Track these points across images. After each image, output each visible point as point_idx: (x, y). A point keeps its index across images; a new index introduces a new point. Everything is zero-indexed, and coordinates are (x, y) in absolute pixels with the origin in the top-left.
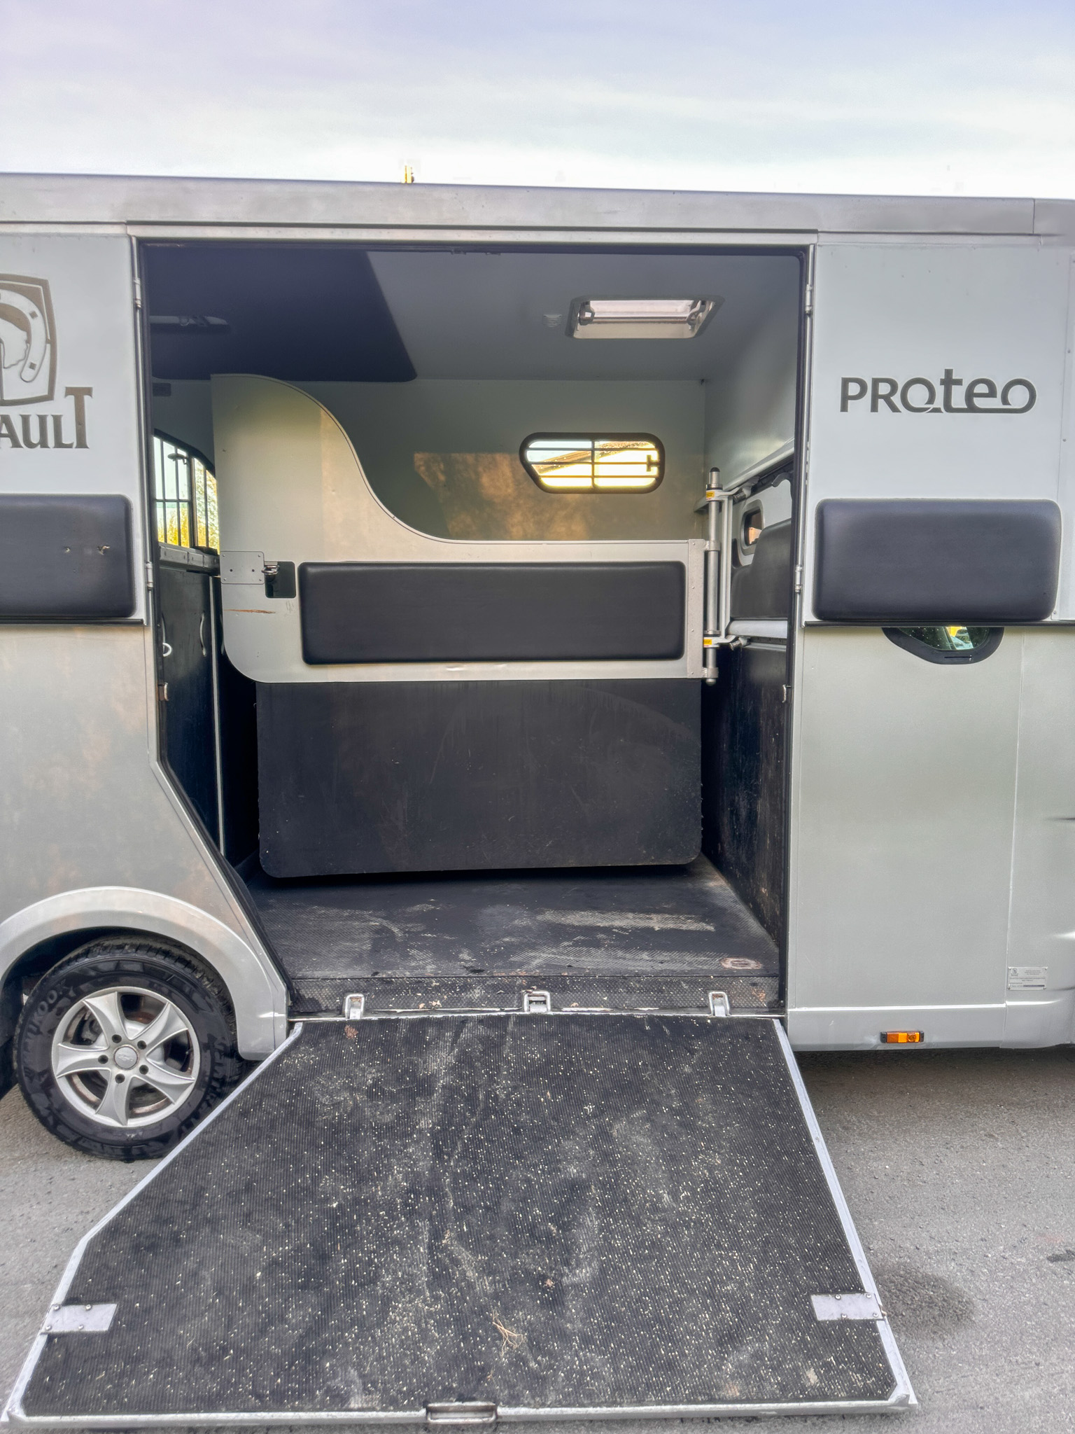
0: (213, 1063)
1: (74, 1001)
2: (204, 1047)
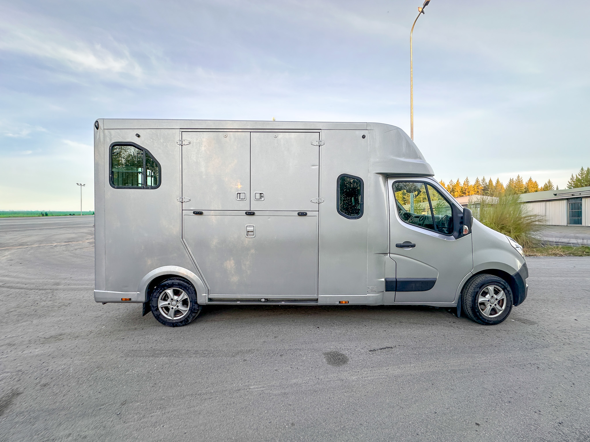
0: (192, 305)
1: (163, 291)
2: (191, 302)
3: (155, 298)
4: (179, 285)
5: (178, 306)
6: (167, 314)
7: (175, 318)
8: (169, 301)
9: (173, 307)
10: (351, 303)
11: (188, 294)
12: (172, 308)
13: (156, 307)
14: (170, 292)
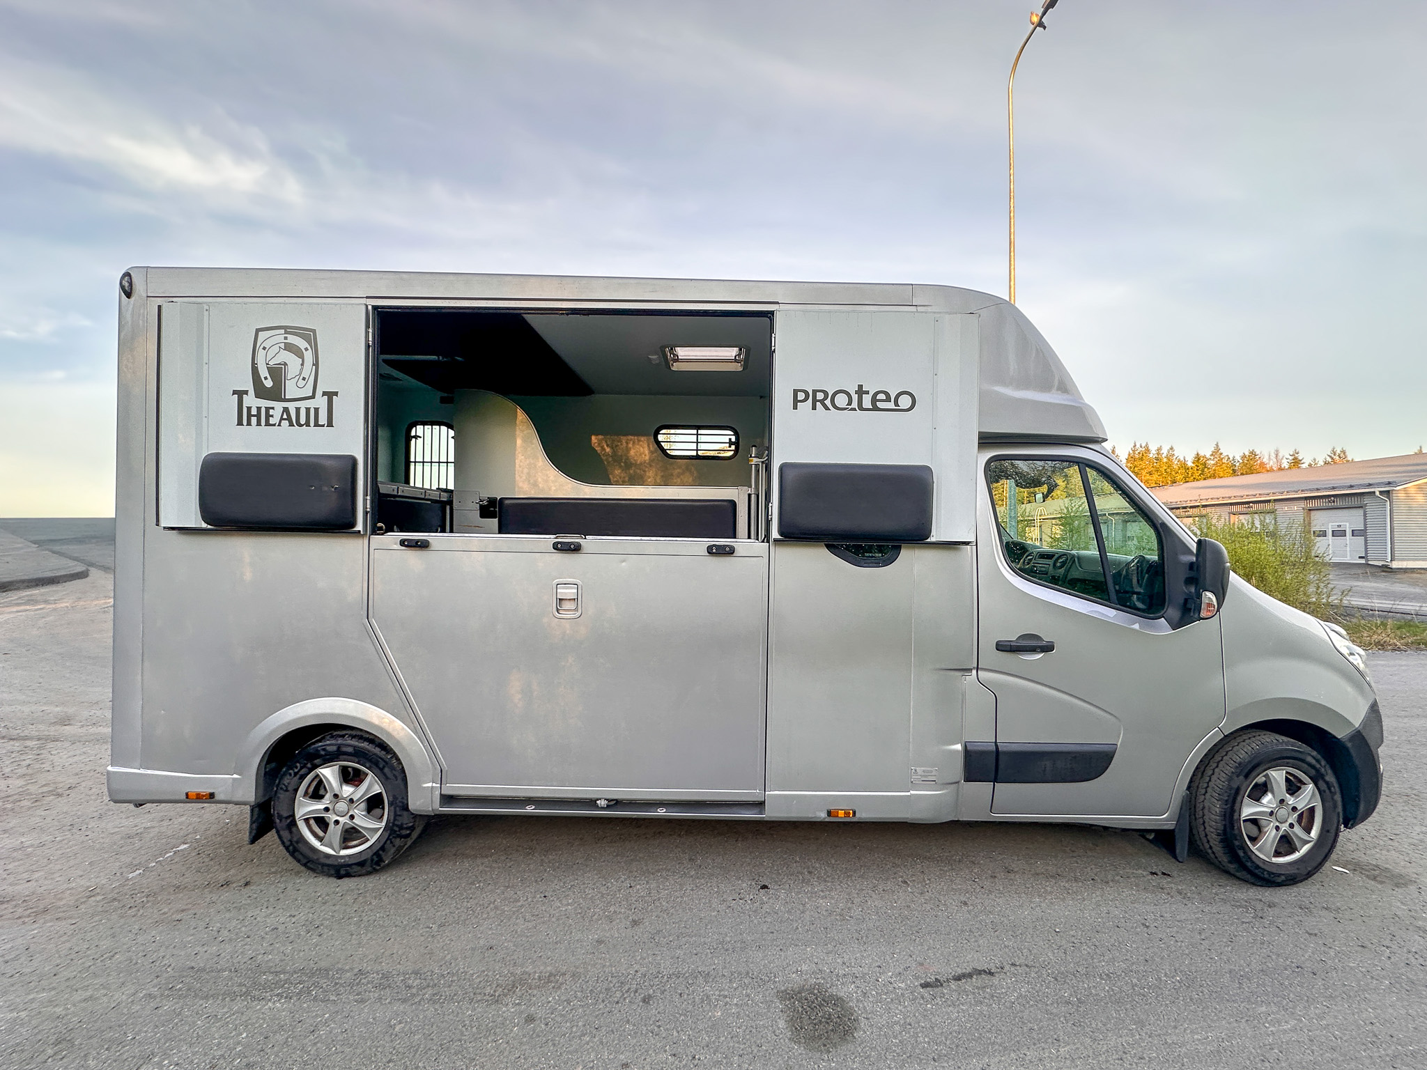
0: (396, 815)
1: (311, 770)
2: (390, 804)
3: (287, 791)
4: (359, 755)
5: (352, 817)
6: (320, 839)
7: (344, 852)
8: (326, 801)
9: (338, 818)
10: (863, 815)
11: (384, 779)
12: (337, 822)
13: (291, 819)
14: (329, 773)
